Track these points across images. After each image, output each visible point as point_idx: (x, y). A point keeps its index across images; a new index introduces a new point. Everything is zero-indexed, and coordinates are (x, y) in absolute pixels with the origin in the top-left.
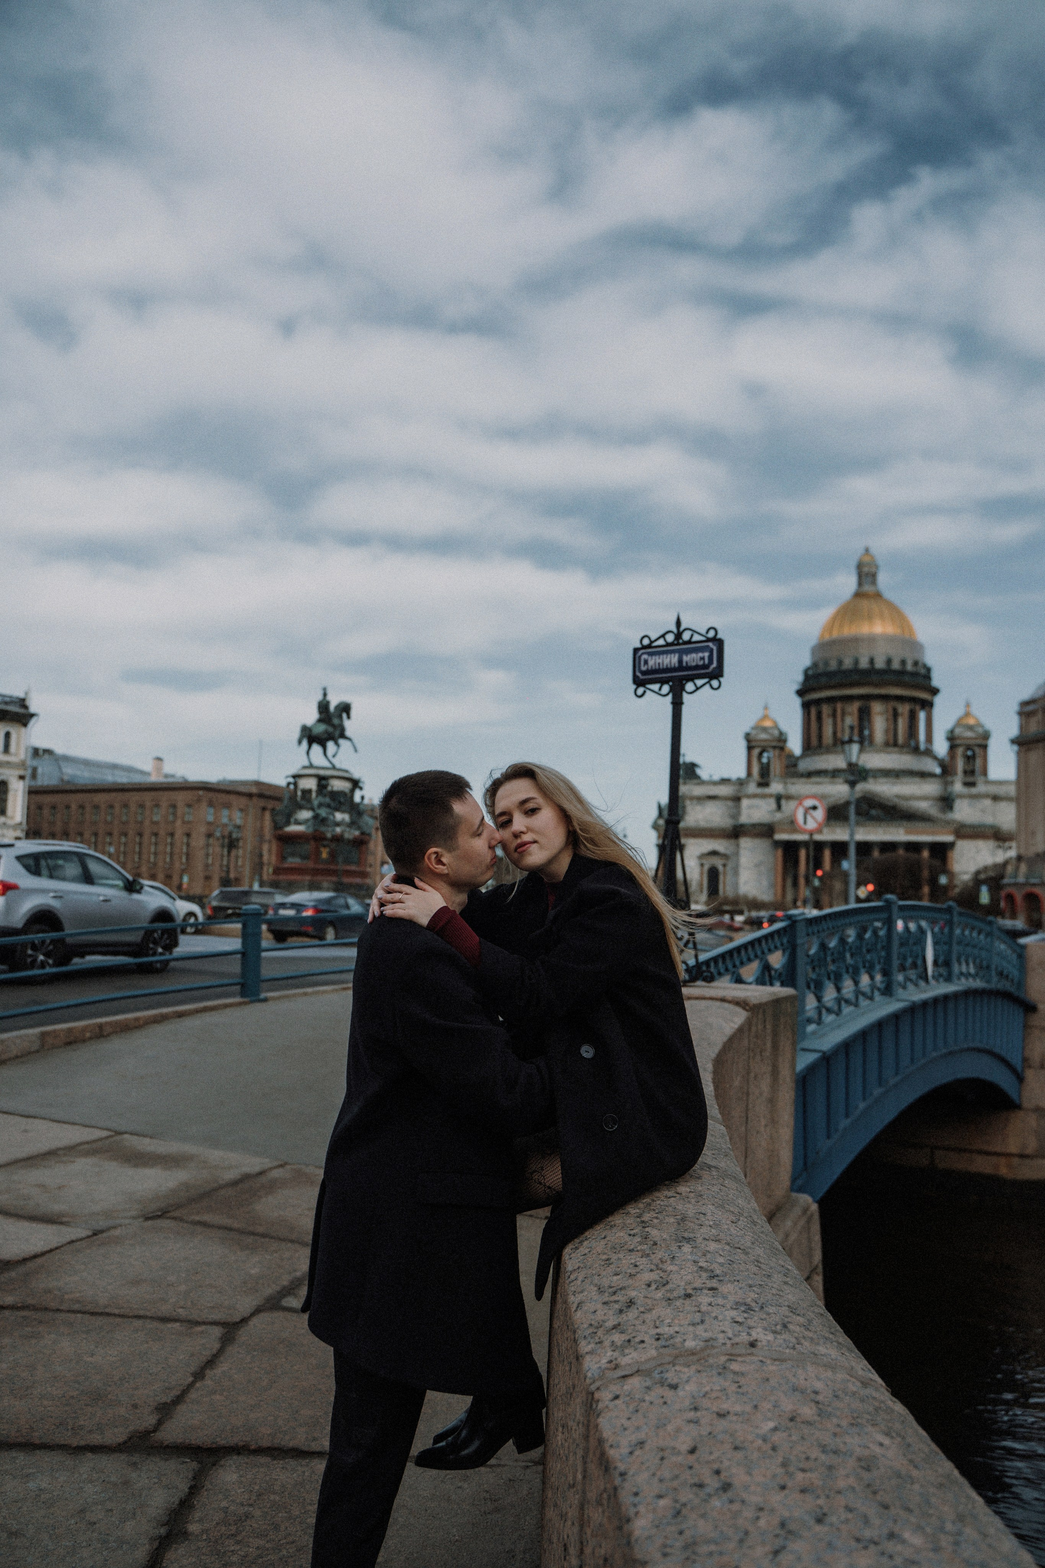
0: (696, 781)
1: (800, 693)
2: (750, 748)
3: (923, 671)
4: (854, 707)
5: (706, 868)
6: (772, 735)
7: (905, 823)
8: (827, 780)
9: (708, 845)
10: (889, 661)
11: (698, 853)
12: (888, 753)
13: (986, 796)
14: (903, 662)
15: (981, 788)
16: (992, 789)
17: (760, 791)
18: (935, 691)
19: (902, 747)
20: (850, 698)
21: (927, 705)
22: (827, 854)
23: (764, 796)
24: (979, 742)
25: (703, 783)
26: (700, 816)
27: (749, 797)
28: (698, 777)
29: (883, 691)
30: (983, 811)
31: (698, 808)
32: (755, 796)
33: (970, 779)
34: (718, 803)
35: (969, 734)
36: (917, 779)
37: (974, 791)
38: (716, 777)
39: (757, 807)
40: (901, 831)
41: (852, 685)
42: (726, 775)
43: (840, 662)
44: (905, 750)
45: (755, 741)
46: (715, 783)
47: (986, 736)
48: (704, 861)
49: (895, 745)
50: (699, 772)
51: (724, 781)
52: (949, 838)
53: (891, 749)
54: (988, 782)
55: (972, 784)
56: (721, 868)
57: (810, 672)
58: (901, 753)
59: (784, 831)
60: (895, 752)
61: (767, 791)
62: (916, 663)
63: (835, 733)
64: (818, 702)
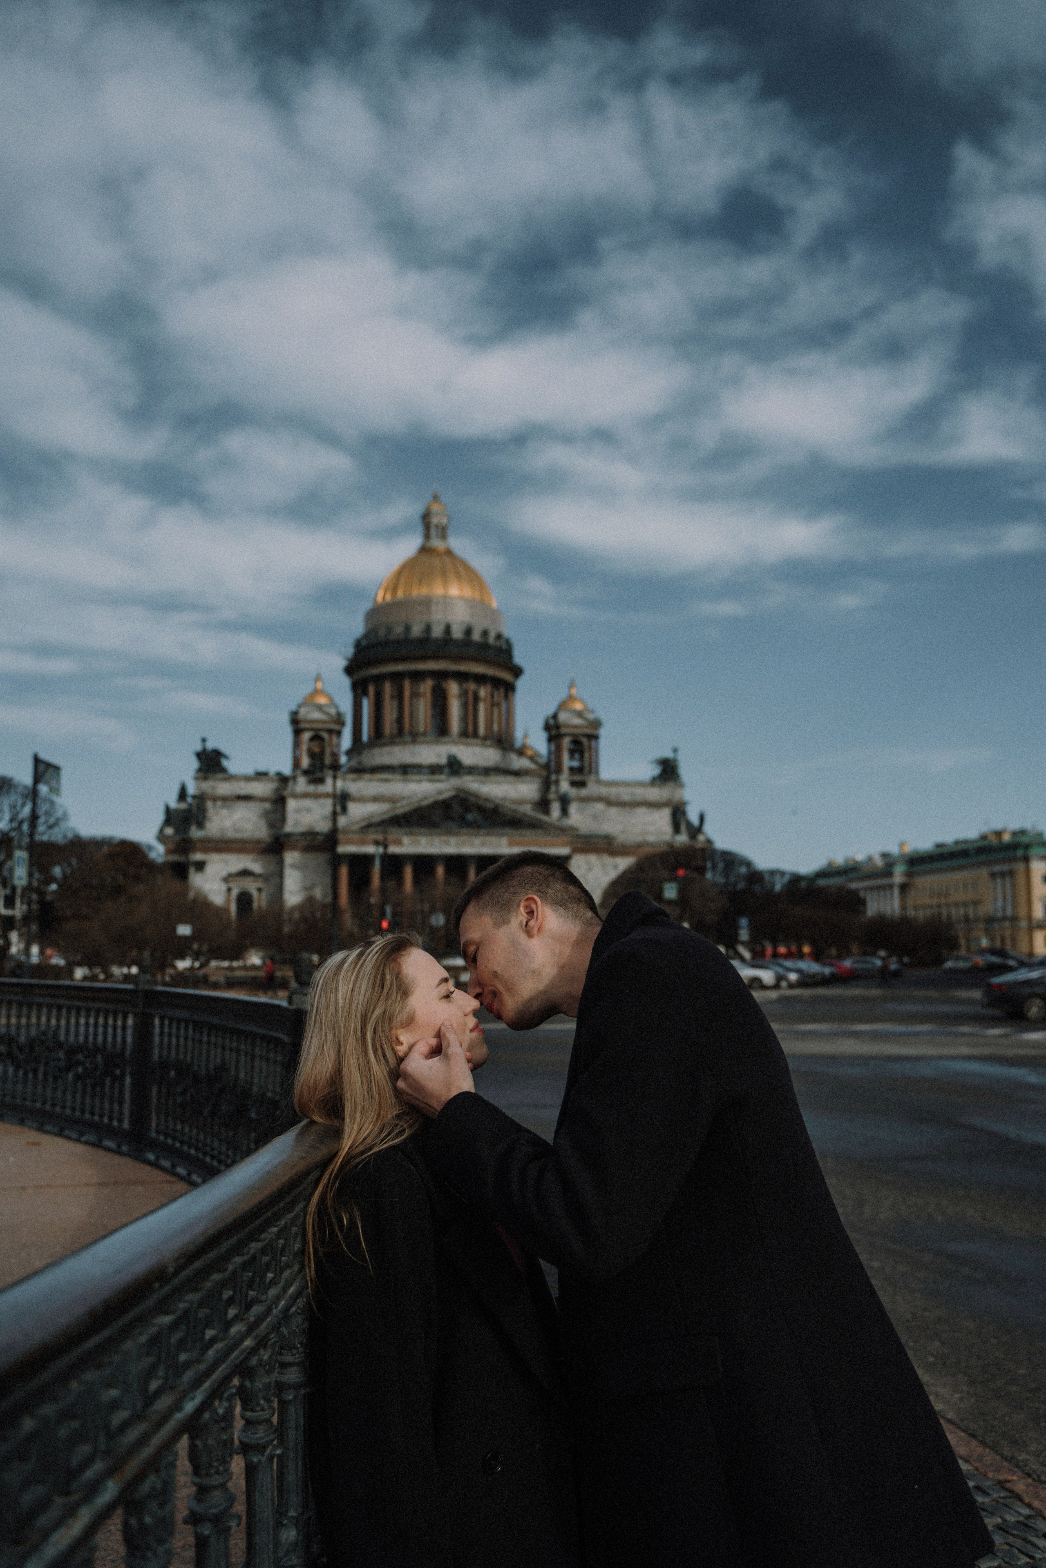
0: (220, 776)
1: (349, 670)
2: (297, 732)
3: (504, 647)
4: (427, 686)
5: (235, 892)
6: (327, 714)
7: (508, 830)
8: (398, 777)
9: (236, 862)
10: (468, 631)
11: (224, 873)
12: (467, 744)
13: (600, 799)
14: (485, 633)
15: (592, 789)
16: (603, 791)
17: (311, 788)
18: (517, 672)
19: (485, 738)
20: (417, 676)
21: (510, 688)
22: (408, 873)
23: (316, 796)
24: (588, 731)
25: (230, 778)
26: (228, 823)
27: (295, 796)
28: (224, 770)
29: (463, 667)
30: (595, 817)
31: (224, 812)
32: (305, 795)
33: (577, 778)
34: (251, 805)
35: (577, 721)
36: (511, 778)
37: (584, 792)
38: (250, 771)
39: (309, 810)
40: (504, 841)
41: (424, 658)
42: (262, 768)
43: (408, 628)
44: (488, 742)
45: (306, 721)
46: (247, 779)
47: (596, 724)
48: (232, 885)
49: (475, 735)
50: (225, 763)
51: (261, 775)
52: (564, 851)
53: (470, 740)
54: (599, 782)
55: (581, 784)
56: (255, 894)
57: (364, 643)
58: (484, 745)
59: (349, 842)
60: (477, 745)
61: (321, 789)
62: (499, 637)
63: (400, 720)
64: (379, 679)
